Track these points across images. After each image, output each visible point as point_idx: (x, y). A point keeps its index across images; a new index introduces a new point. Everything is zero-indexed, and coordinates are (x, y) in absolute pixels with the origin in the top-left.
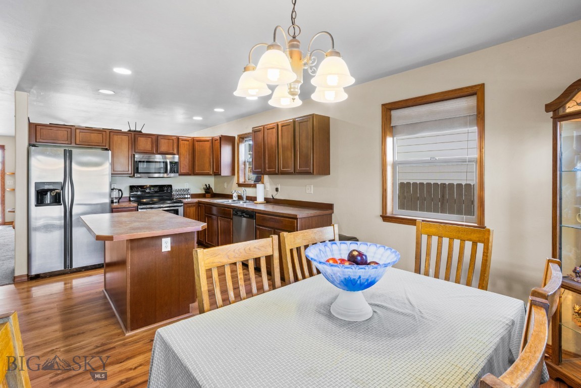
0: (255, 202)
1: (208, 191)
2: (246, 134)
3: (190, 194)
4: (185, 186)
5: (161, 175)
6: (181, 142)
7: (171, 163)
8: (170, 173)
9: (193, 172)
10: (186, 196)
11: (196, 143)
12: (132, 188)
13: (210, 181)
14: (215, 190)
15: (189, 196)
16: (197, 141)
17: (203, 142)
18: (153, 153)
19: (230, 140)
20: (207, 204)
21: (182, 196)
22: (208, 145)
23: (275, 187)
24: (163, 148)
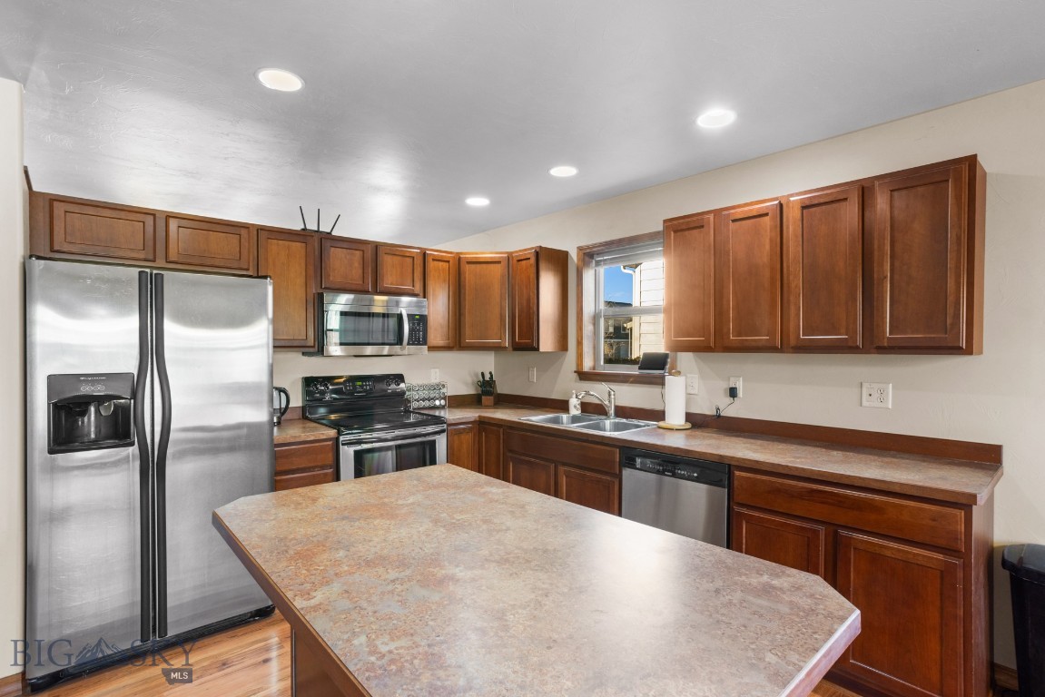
0: (661, 424)
1: (486, 392)
2: (601, 245)
3: (444, 398)
4: (434, 377)
5: (386, 349)
6: (431, 265)
7: (411, 317)
8: (408, 344)
9: (457, 341)
10: (437, 403)
11: (467, 269)
12: (309, 382)
13: (486, 363)
14: (502, 388)
15: (443, 402)
16: (469, 263)
17: (484, 266)
18: (367, 292)
19: (558, 260)
20: (511, 428)
21: (427, 404)
22: (498, 271)
23: (725, 385)
24: (389, 281)
